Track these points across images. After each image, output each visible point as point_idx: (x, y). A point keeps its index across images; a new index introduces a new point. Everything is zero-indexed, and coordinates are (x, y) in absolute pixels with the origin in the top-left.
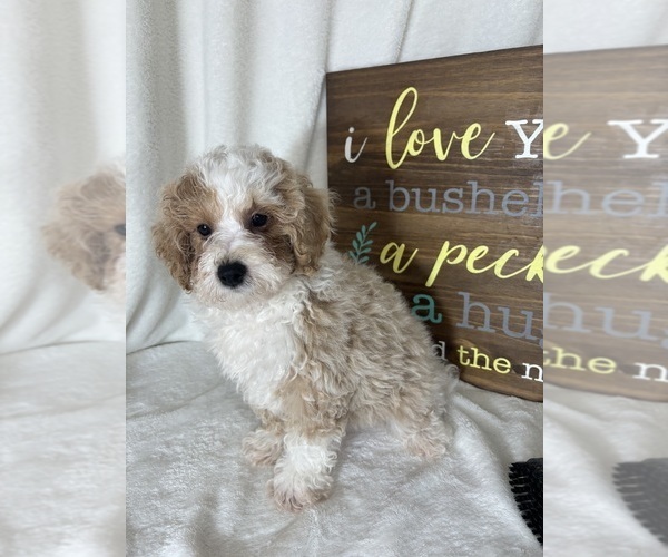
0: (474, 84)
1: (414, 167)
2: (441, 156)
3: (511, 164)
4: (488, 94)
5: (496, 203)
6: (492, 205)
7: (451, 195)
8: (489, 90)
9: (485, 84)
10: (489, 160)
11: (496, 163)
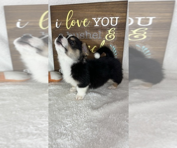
0: (85, 10)
1: (73, 29)
2: (79, 26)
3: (94, 27)
4: (88, 12)
5: (91, 36)
6: (90, 36)
7: (82, 35)
8: (88, 11)
9: (88, 10)
10: (89, 26)
11: (91, 27)
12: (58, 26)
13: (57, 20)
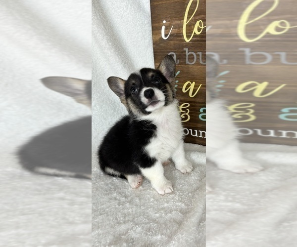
12: (166, 36)
13: (164, 22)
